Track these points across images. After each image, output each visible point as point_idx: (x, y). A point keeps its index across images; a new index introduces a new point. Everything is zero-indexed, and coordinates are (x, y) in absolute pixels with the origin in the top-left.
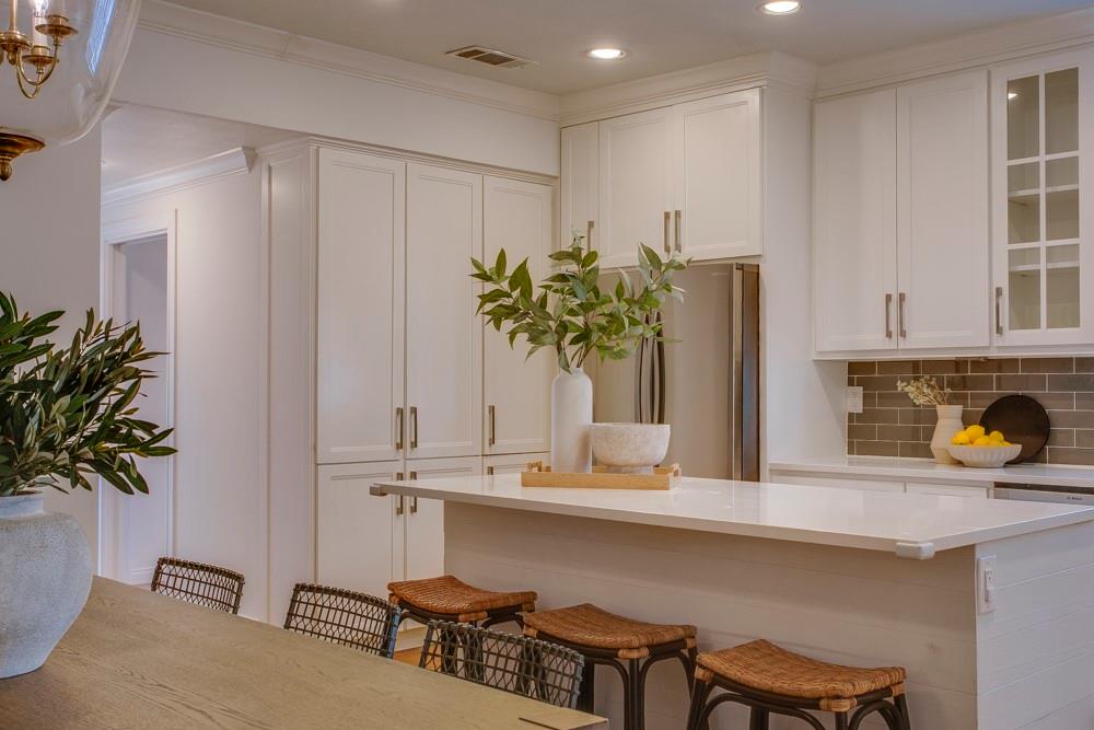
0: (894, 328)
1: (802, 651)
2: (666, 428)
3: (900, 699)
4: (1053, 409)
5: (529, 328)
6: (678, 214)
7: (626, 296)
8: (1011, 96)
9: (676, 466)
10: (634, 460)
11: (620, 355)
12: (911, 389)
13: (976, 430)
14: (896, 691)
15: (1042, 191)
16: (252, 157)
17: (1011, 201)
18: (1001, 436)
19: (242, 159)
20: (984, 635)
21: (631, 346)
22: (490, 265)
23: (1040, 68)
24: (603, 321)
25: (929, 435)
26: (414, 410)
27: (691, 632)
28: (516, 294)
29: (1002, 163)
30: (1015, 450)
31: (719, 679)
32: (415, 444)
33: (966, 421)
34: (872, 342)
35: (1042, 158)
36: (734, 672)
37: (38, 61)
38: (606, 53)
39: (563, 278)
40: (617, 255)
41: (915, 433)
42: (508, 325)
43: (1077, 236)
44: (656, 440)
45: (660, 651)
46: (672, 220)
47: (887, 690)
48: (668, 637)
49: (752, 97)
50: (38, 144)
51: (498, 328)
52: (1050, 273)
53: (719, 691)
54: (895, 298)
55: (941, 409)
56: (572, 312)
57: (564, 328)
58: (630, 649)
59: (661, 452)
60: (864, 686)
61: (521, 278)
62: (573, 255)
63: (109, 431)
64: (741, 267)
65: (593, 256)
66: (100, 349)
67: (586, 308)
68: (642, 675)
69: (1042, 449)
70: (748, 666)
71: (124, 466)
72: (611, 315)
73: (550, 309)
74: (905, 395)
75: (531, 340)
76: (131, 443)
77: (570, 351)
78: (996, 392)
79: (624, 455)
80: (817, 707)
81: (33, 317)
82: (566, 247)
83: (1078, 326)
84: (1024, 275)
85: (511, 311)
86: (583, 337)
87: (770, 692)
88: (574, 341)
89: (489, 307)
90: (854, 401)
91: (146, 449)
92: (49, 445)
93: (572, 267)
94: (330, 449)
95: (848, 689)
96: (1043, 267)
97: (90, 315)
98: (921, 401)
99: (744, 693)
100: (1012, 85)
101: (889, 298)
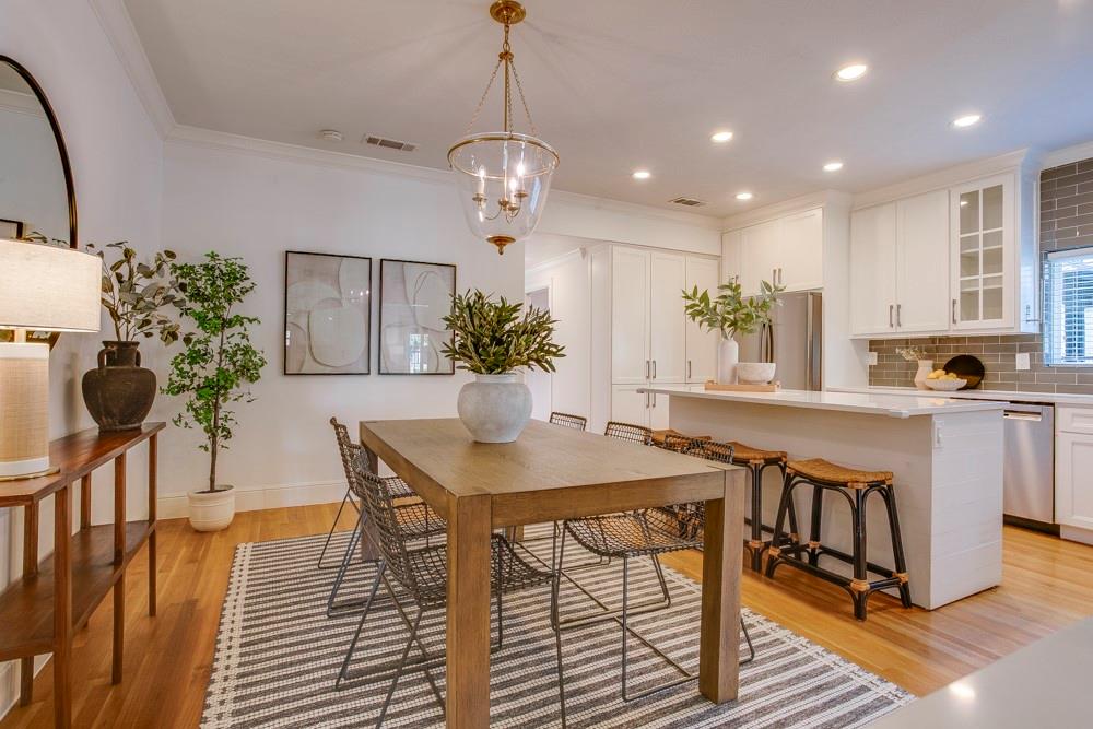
0: (894, 322)
1: (843, 465)
2: (774, 365)
3: (890, 487)
4: (986, 362)
5: (708, 320)
6: (780, 270)
7: (755, 304)
8: (963, 203)
9: (778, 383)
10: (758, 379)
11: (751, 331)
12: (904, 352)
13: (941, 372)
14: (888, 483)
15: (981, 250)
16: (584, 252)
17: (962, 256)
18: (955, 375)
19: (580, 254)
20: (936, 458)
21: (758, 328)
22: (690, 292)
23: (980, 187)
24: (744, 316)
25: (914, 375)
26: (654, 362)
27: (784, 455)
28: (702, 305)
29: (957, 236)
30: (964, 382)
31: (798, 473)
32: (654, 377)
33: (935, 368)
34: (882, 329)
35: (981, 233)
36: (805, 470)
37: (512, 209)
38: (744, 196)
39: (725, 297)
40: (750, 290)
41: (906, 375)
42: (698, 319)
43: (1001, 271)
44: (768, 370)
45: (769, 462)
46: (777, 273)
47: (883, 482)
48: (774, 456)
49: (818, 213)
50: (513, 240)
51: (694, 320)
52: (985, 292)
53: (798, 478)
54: (895, 307)
55: (921, 362)
56: (729, 313)
57: (725, 320)
58: (755, 459)
59: (771, 376)
60: (871, 479)
61: (705, 298)
62: (729, 287)
63: (541, 348)
64: (812, 294)
65: (738, 286)
66: (535, 320)
67: (735, 311)
68: (760, 471)
69: (979, 382)
70: (812, 468)
71: (547, 361)
72: (747, 314)
73: (718, 311)
74: (900, 356)
75: (710, 325)
76: (549, 352)
77: (727, 330)
78: (953, 354)
79: (753, 377)
80: (846, 486)
81: (513, 305)
82: (726, 283)
83: (1001, 317)
84: (970, 294)
85: (700, 313)
86: (734, 323)
87: (823, 479)
88: (729, 326)
89: (690, 311)
90: (873, 359)
91: (555, 354)
92: (518, 354)
93: (729, 292)
94: (617, 378)
95: (862, 479)
96: (981, 289)
97: (531, 307)
98: (910, 358)
99: (812, 480)
100: (963, 197)
101: (891, 307)
